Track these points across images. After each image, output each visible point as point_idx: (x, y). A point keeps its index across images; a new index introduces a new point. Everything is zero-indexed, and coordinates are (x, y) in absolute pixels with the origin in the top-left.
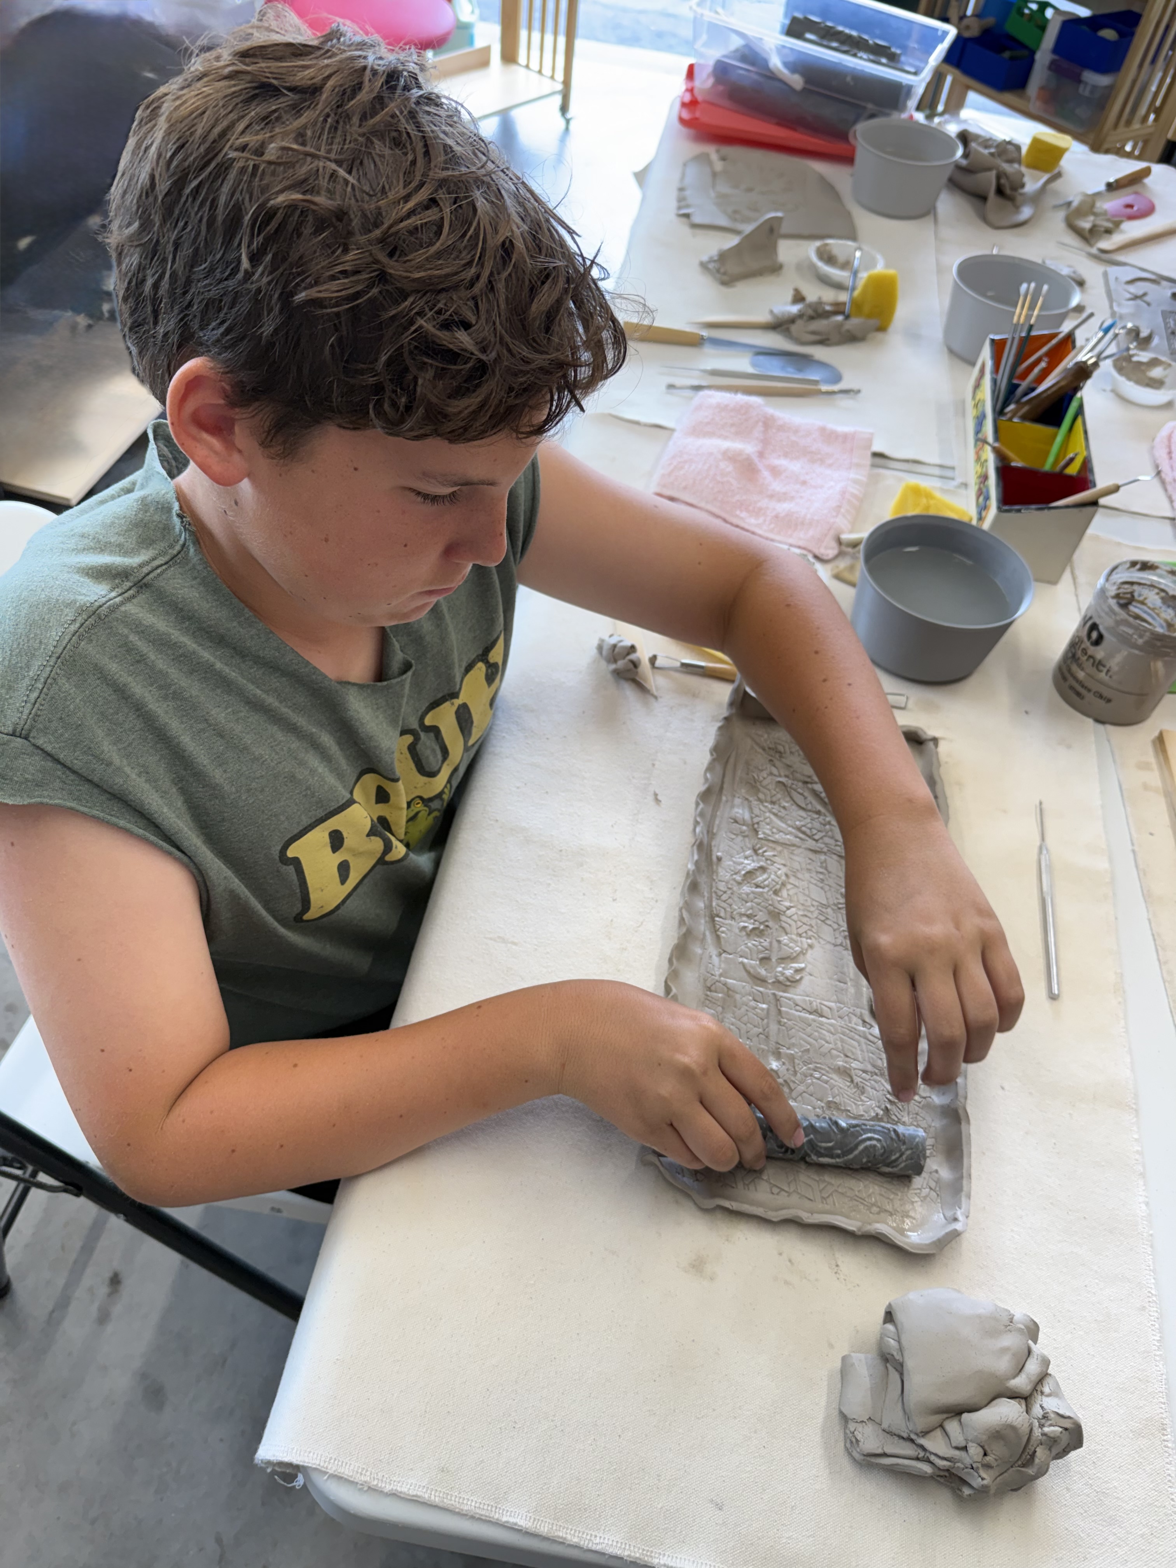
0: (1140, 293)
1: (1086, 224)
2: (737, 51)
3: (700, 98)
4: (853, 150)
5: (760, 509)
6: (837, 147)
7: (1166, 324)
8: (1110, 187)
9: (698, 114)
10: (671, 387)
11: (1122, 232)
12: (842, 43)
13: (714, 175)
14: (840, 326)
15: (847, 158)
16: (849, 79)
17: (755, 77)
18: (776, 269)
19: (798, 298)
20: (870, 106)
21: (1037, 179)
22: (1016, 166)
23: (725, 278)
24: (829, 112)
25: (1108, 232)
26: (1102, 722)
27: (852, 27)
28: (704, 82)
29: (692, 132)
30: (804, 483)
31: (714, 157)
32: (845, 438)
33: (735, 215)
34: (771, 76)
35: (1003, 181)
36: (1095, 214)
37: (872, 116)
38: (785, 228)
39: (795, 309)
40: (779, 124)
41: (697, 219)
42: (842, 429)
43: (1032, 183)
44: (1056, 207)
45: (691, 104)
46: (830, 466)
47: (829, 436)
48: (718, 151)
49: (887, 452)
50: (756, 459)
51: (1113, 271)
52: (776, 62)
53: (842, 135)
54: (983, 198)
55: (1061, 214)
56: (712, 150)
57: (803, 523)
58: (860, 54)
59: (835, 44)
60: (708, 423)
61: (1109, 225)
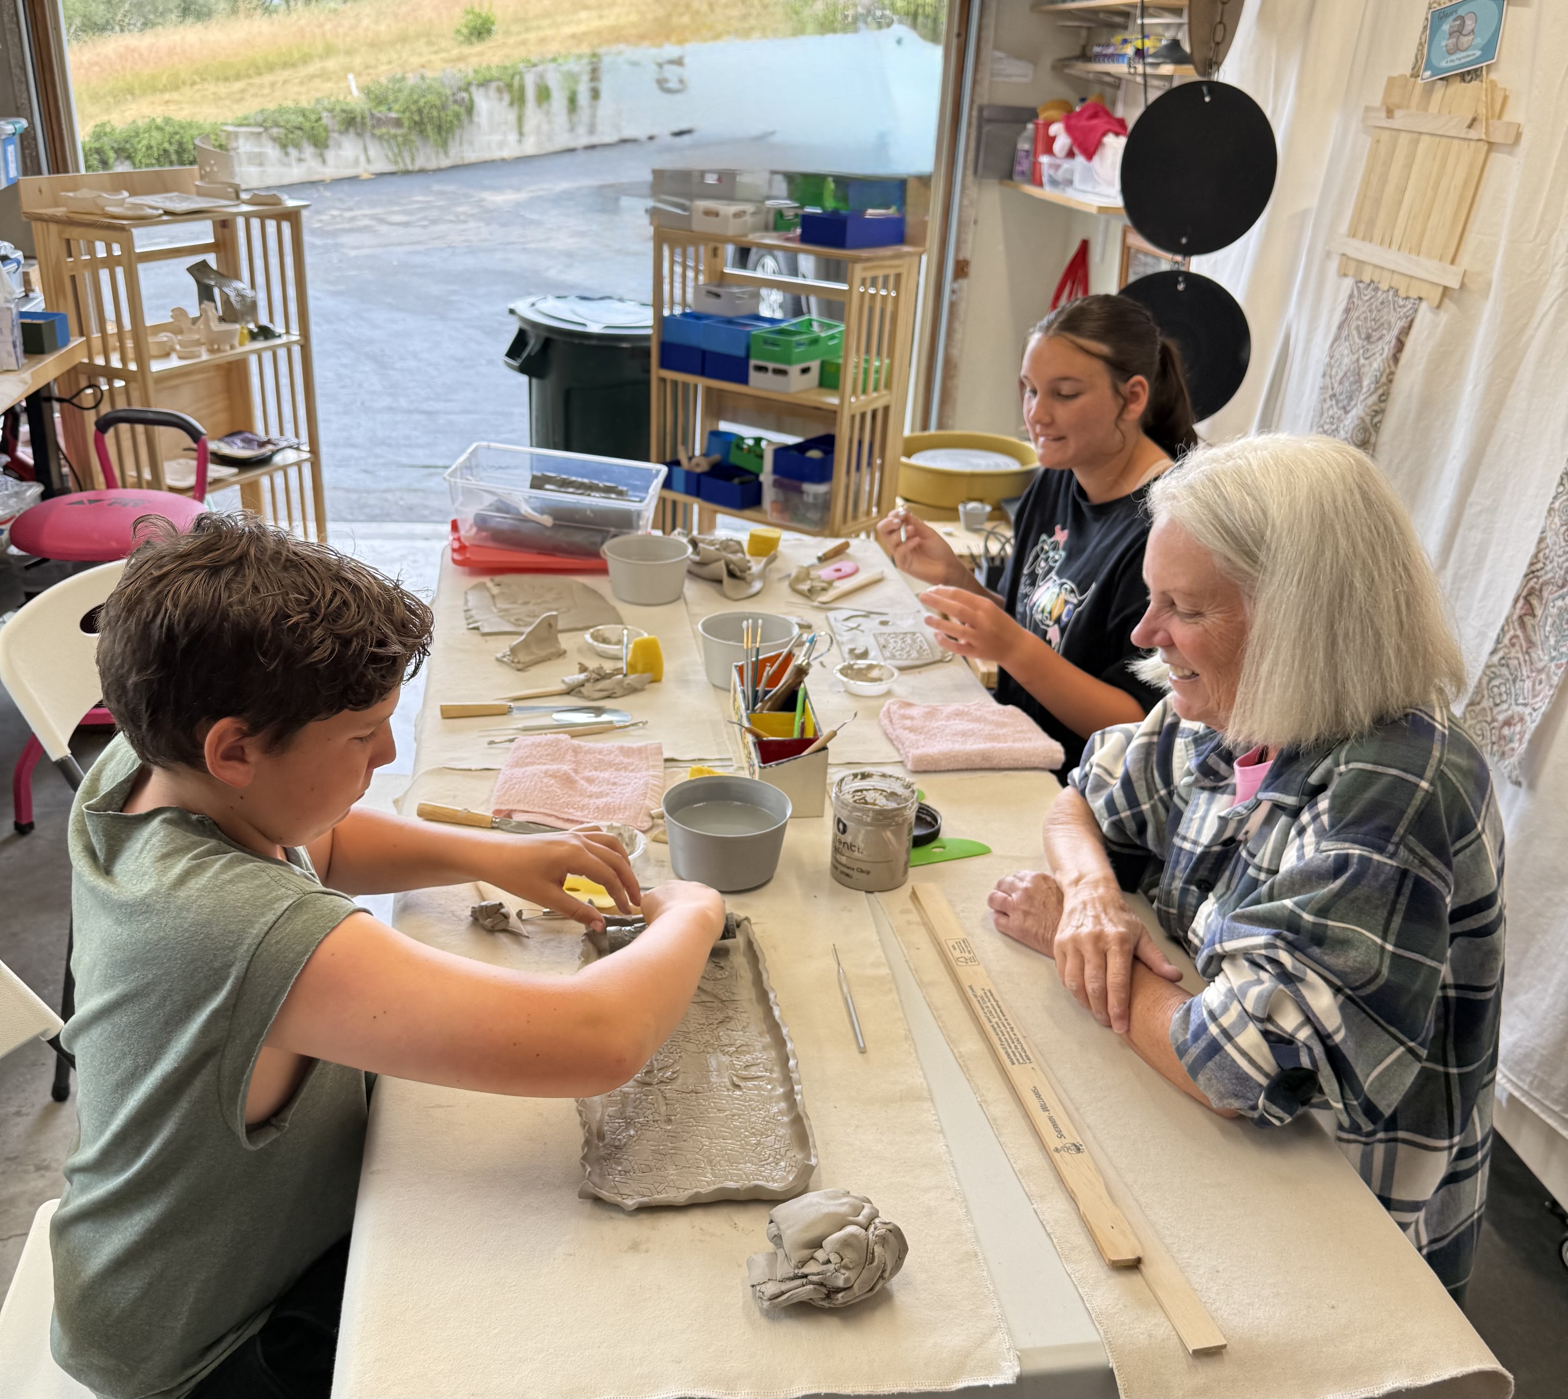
0: (854, 625)
1: (805, 587)
2: (491, 505)
3: (467, 544)
4: (605, 563)
5: (583, 806)
6: (592, 563)
7: (878, 642)
8: (820, 559)
9: (468, 555)
10: (491, 743)
11: (836, 588)
12: (578, 488)
13: (493, 597)
14: (620, 682)
15: (603, 570)
16: (588, 512)
17: (512, 522)
18: (562, 654)
19: (583, 669)
20: (613, 530)
21: (759, 562)
22: (740, 555)
23: (520, 666)
24: (579, 538)
25: (824, 589)
26: (872, 892)
27: (583, 476)
28: (467, 531)
29: (466, 569)
30: (614, 784)
31: (490, 584)
32: (640, 750)
33: (517, 622)
34: (525, 520)
35: (732, 567)
36: (812, 580)
37: (615, 536)
38: (561, 625)
39: (582, 676)
40: (539, 553)
41: (486, 630)
42: (635, 745)
43: (756, 566)
44: (781, 579)
45: (461, 549)
46: (633, 771)
47: (627, 752)
48: (492, 580)
49: (676, 757)
50: (573, 774)
51: (831, 615)
52: (526, 509)
53: (596, 555)
54: (720, 581)
55: (785, 584)
56: (486, 580)
57: (619, 809)
58: (593, 494)
59: (571, 490)
60: (527, 757)
61: (824, 585)
